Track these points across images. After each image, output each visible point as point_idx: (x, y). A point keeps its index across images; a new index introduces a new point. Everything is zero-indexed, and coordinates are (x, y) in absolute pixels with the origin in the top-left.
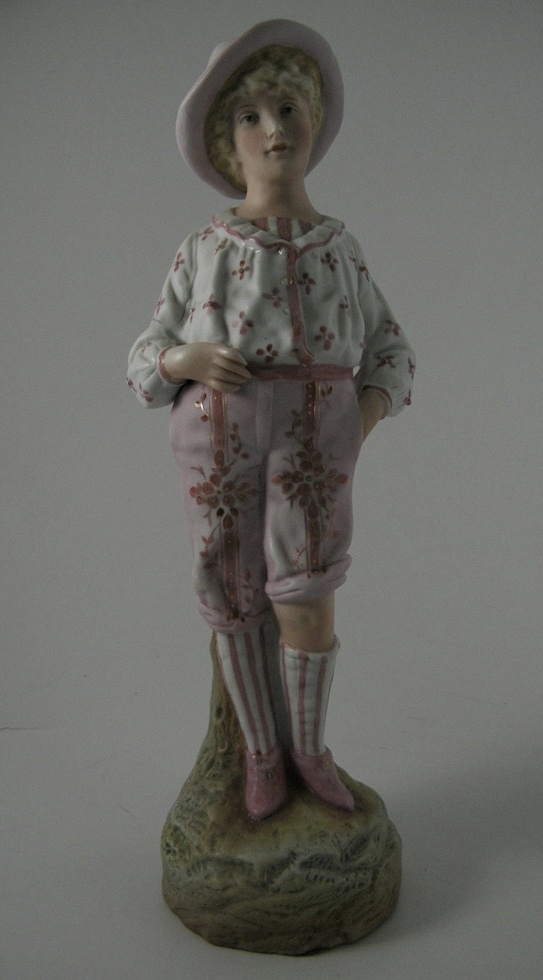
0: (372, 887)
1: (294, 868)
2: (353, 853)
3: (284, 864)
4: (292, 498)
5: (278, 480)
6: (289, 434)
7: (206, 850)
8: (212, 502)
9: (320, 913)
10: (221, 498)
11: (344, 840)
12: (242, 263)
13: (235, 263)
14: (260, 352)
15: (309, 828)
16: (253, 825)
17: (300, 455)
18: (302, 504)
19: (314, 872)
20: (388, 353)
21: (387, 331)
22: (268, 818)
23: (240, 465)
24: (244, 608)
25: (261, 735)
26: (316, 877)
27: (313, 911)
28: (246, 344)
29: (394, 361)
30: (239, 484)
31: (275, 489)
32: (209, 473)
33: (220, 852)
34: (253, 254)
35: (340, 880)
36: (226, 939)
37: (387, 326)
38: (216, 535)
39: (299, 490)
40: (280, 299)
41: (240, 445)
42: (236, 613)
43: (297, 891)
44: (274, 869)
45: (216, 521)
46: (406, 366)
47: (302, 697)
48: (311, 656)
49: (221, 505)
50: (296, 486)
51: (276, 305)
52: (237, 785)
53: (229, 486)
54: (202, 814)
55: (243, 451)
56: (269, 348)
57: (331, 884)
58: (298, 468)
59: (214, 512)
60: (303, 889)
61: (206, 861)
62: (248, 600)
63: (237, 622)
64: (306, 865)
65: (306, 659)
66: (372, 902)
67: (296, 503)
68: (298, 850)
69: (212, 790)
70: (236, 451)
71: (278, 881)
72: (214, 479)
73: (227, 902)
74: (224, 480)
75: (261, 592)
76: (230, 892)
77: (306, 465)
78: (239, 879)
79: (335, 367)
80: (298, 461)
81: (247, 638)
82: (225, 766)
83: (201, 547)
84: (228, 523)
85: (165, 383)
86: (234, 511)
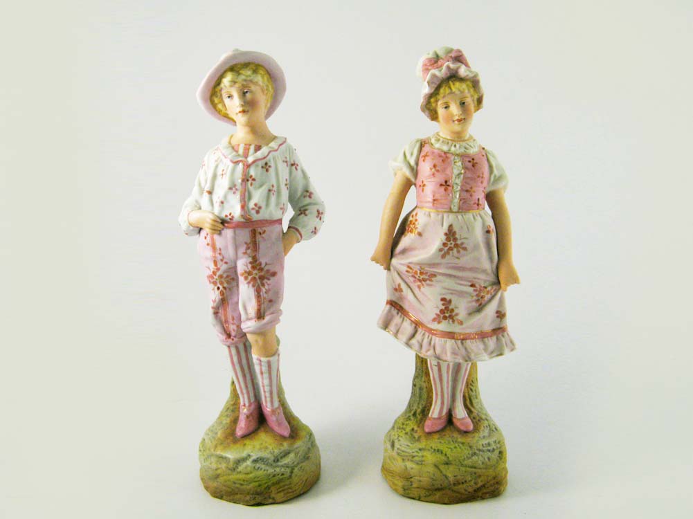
0: (290, 476)
1: (249, 463)
2: (281, 458)
3: (244, 460)
4: (249, 283)
5: (242, 275)
6: (245, 253)
7: (212, 450)
8: (215, 283)
9: (260, 486)
10: (218, 281)
11: (276, 451)
12: (223, 170)
13: (219, 172)
14: (226, 216)
15: (262, 444)
16: (235, 441)
17: (251, 263)
18: (253, 286)
19: (258, 465)
20: (304, 208)
21: (305, 197)
22: (245, 437)
23: (224, 267)
24: (233, 334)
25: (246, 396)
26: (259, 468)
27: (257, 484)
28: (221, 212)
29: (307, 212)
30: (225, 276)
31: (241, 279)
32: (212, 270)
33: (219, 452)
34: (228, 166)
35: (271, 470)
36: (218, 494)
37: (305, 193)
38: (217, 300)
39: (251, 280)
40: (237, 189)
41: (223, 257)
42: (229, 336)
43: (248, 474)
44: (239, 462)
45: (218, 292)
46: (316, 214)
47: (263, 379)
48: (262, 359)
49: (219, 285)
50: (250, 278)
51: (234, 193)
52: (235, 421)
53: (221, 276)
54: (216, 433)
55: (225, 260)
56: (230, 214)
57: (266, 472)
58: (250, 269)
59: (216, 288)
60: (251, 473)
61: (212, 455)
62: (234, 330)
63: (230, 340)
64: (255, 461)
65: (260, 361)
66: (290, 484)
67: (251, 285)
68: (252, 454)
69: (224, 422)
70: (222, 260)
71: (241, 468)
72: (214, 273)
73: (217, 476)
74: (218, 274)
75: (239, 327)
76: (219, 472)
77: (253, 268)
78: (224, 466)
79: (266, 220)
80: (250, 266)
81: (237, 348)
82: (233, 411)
83: (212, 304)
84: (222, 294)
85: (191, 228)
86: (224, 288)
